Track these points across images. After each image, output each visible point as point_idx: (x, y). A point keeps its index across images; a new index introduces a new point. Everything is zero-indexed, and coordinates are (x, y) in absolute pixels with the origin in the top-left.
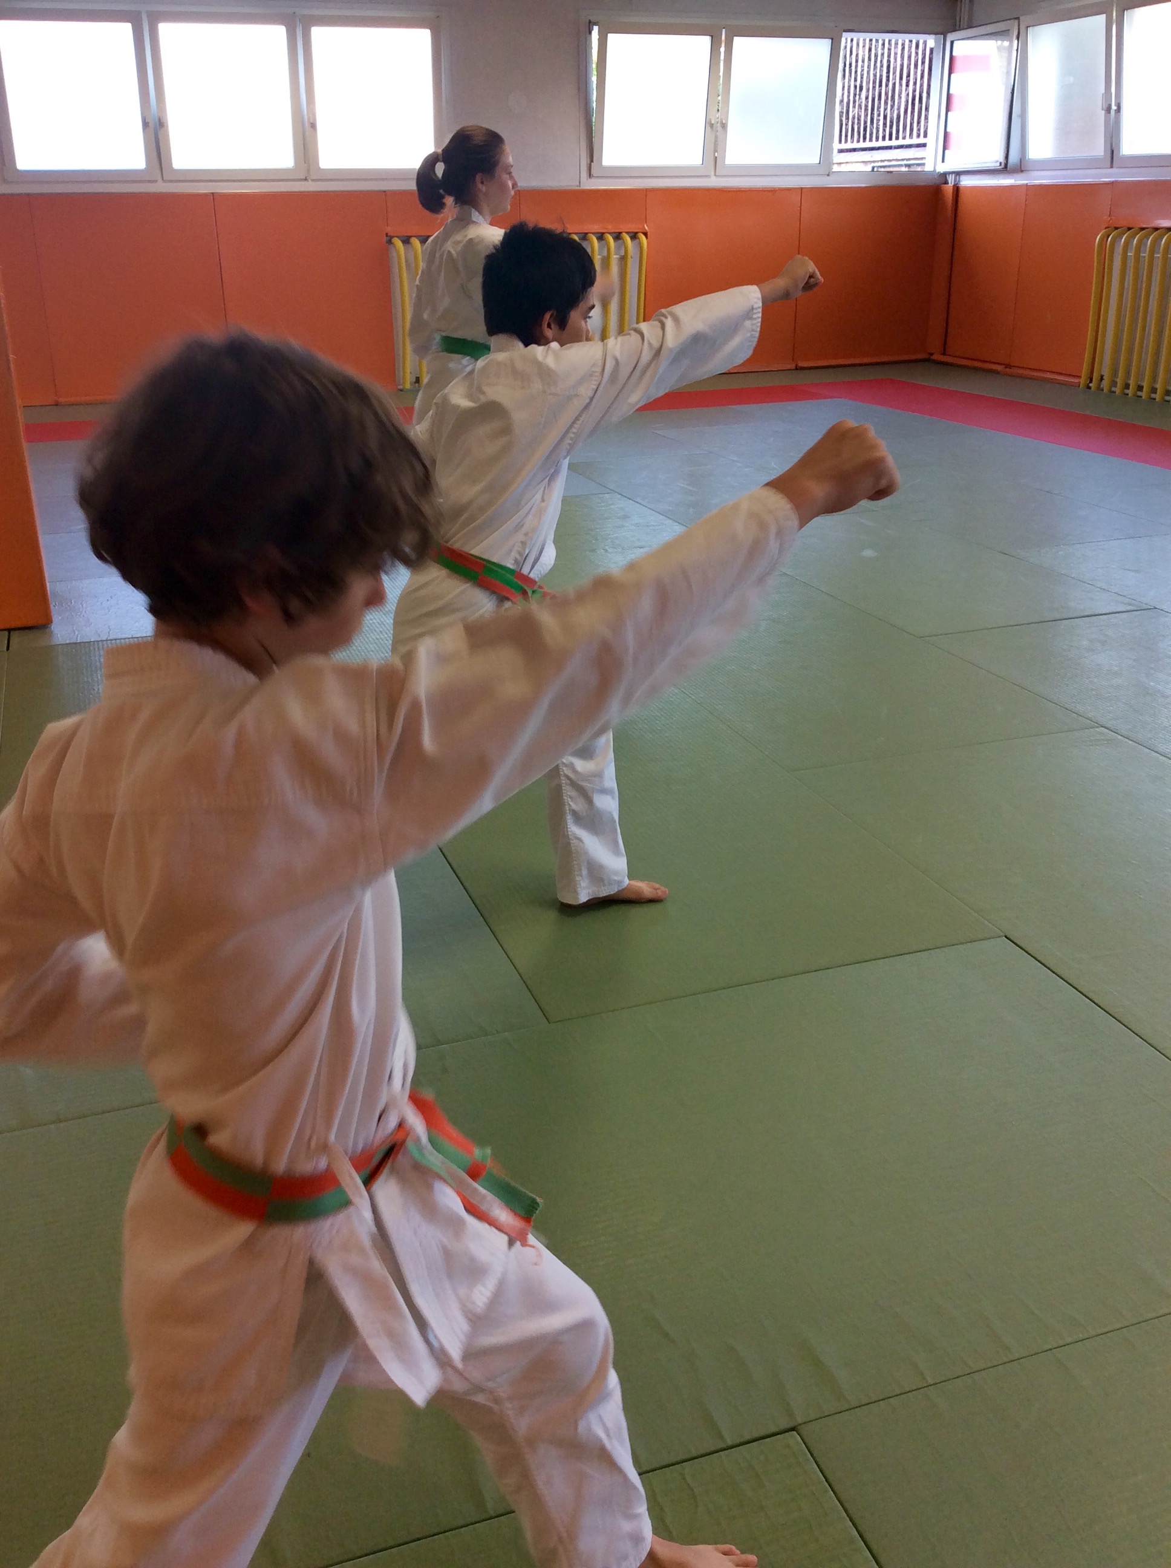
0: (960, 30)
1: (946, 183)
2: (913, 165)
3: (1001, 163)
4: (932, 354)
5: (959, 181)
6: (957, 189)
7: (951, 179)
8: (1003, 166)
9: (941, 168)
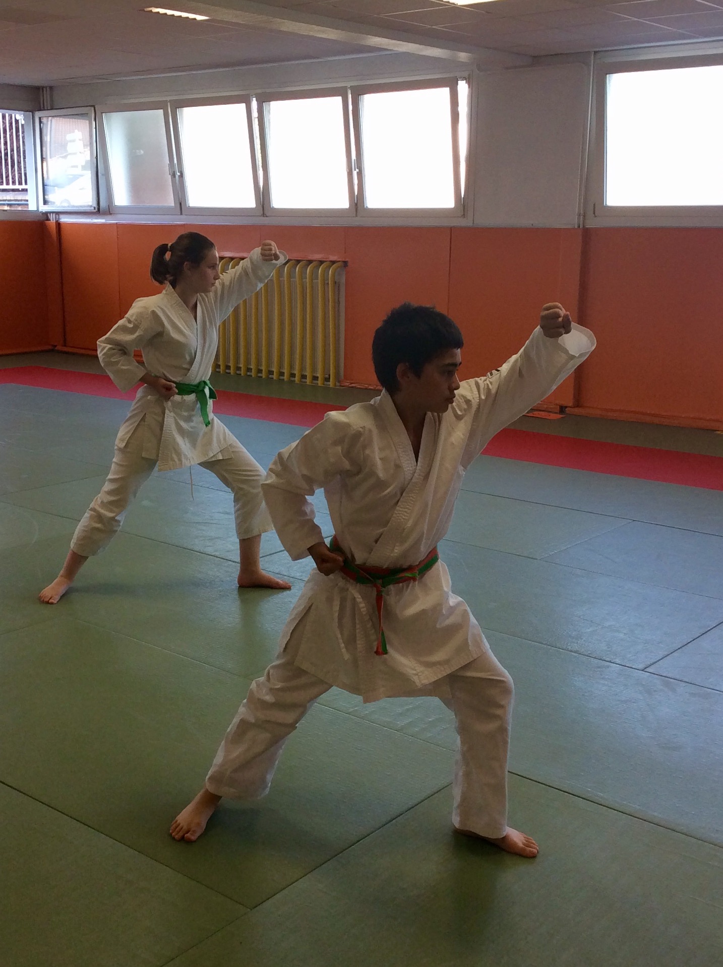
0: (44, 110)
1: (48, 219)
2: (15, 204)
3: (95, 208)
4: (56, 346)
5: (59, 219)
6: (59, 225)
7: (52, 218)
8: (96, 210)
9: (44, 208)
